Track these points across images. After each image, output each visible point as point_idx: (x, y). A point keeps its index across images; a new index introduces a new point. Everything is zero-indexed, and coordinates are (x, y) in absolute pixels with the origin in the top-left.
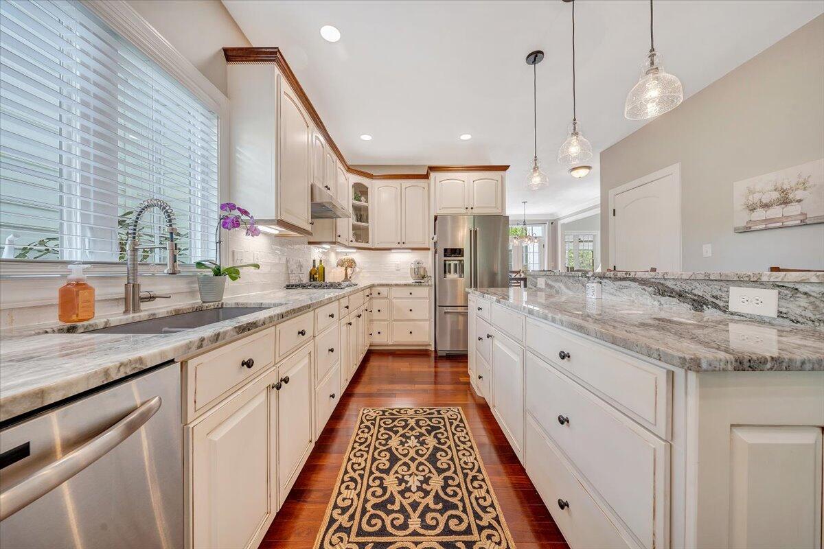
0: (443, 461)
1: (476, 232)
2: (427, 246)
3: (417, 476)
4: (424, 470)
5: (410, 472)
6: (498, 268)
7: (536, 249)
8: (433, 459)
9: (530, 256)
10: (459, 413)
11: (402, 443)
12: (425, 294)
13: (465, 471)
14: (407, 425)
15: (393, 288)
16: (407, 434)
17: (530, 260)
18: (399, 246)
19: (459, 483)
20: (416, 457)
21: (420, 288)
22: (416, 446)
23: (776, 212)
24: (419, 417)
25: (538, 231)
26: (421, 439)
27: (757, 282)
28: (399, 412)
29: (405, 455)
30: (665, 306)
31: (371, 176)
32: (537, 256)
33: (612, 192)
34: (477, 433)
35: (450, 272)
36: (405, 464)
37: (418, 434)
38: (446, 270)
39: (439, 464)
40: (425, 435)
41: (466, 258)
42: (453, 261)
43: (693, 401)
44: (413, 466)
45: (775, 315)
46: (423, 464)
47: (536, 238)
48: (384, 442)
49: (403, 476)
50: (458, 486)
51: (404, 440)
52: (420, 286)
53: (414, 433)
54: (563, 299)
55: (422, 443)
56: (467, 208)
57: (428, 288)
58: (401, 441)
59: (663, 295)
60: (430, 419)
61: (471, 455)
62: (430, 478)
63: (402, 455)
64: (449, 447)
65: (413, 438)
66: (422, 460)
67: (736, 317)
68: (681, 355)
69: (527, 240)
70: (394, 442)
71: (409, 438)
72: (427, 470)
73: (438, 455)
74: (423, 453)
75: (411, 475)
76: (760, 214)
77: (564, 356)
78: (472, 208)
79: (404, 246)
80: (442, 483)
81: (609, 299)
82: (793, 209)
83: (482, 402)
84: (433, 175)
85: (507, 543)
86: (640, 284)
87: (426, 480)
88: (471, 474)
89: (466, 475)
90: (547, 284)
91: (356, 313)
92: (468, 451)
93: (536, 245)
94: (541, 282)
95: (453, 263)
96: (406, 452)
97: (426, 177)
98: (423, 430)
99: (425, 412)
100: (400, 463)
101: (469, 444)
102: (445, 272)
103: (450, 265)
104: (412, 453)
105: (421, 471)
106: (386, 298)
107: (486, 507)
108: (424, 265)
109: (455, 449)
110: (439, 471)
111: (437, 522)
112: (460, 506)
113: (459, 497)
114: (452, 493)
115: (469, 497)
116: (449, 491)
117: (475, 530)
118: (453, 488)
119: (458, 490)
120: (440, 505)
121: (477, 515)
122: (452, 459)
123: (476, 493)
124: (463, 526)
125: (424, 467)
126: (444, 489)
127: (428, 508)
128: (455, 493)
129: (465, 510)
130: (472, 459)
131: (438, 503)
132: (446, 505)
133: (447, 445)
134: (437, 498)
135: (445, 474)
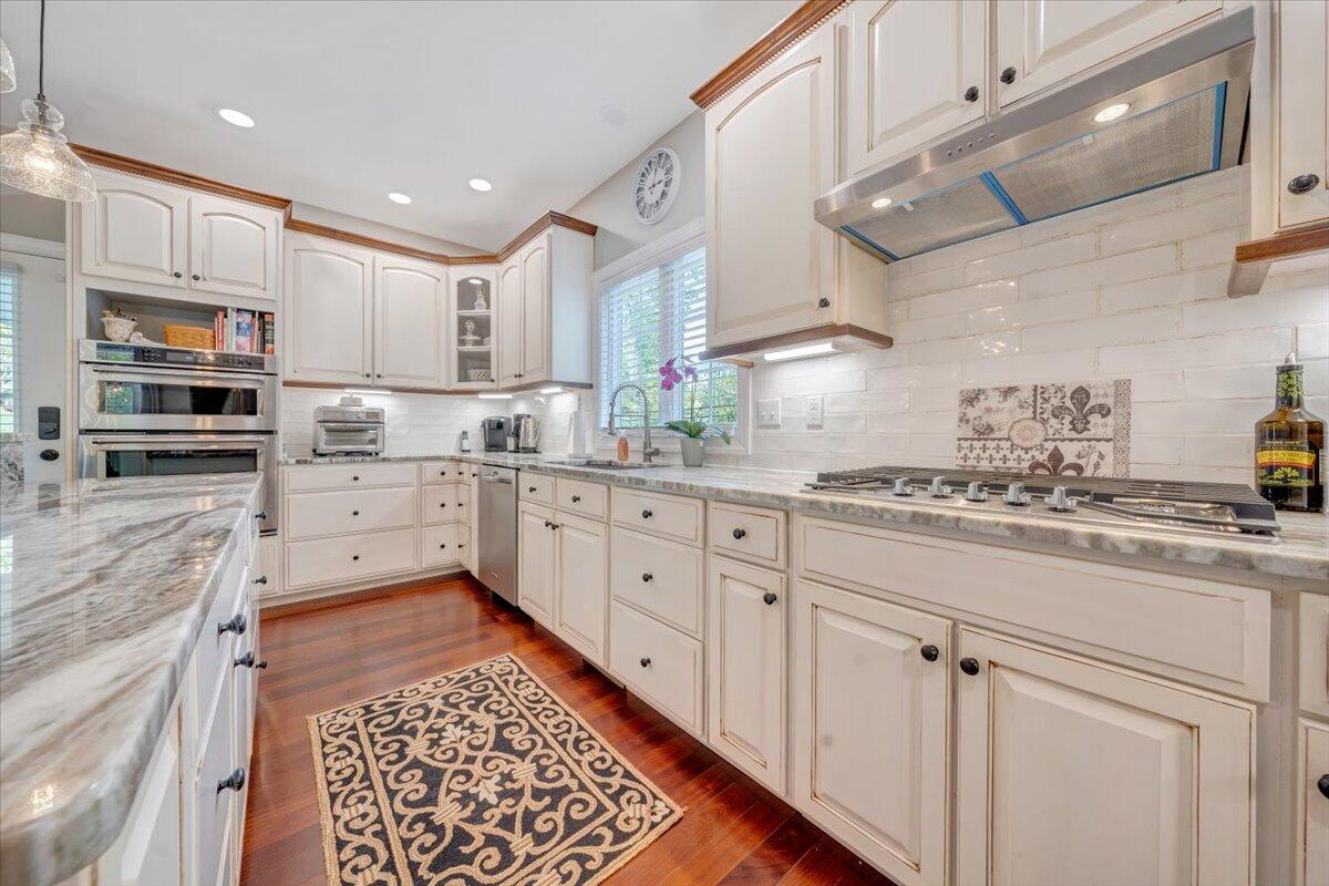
0: (414, 786)
3: (452, 742)
4: (444, 753)
5: (466, 740)
8: (433, 777)
11: (507, 777)
13: (366, 784)
14: (528, 826)
16: (511, 801)
19: (378, 761)
20: (466, 767)
22: (477, 785)
26: (472, 806)
29: (487, 760)
36: (480, 748)
37: (487, 815)
39: (419, 773)
44: (464, 751)
46: (449, 761)
48: (544, 762)
49: (473, 732)
51: (509, 785)
53: (497, 813)
55: (465, 798)
58: (514, 781)
62: (430, 748)
63: (492, 758)
65: (493, 800)
66: (452, 767)
70: (524, 772)
71: (501, 796)
72: (438, 755)
73: (423, 788)
74: (456, 779)
75: (462, 738)
80: (407, 750)
85: (320, 731)
87: (434, 743)
88: (355, 784)
96: (490, 766)
100: (490, 744)
105: (447, 750)
109: (386, 822)
110: (416, 763)
111: (408, 713)
112: (378, 737)
113: (379, 745)
114: (390, 745)
115: (363, 752)
116: (396, 746)
117: (360, 725)
118: (388, 751)
119: (380, 752)
120: (407, 727)
121: (355, 738)
122: (392, 794)
123: (350, 761)
124: (375, 722)
125: (445, 757)
126: (404, 744)
127: (424, 718)
128: (385, 747)
129: (371, 736)
130: (346, 815)
131: (410, 728)
132: (399, 730)
133: (407, 821)
134: (413, 732)
135: (404, 763)
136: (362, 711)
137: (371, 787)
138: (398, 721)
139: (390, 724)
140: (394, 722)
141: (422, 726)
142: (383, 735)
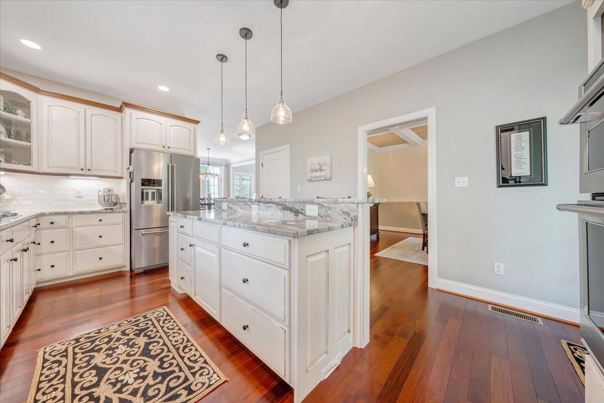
0: (155, 349)
1: (173, 167)
2: (119, 175)
3: (132, 371)
4: (138, 364)
6: (190, 195)
7: (216, 183)
8: (146, 352)
9: (212, 188)
10: (165, 311)
11: (109, 355)
12: (119, 220)
13: (176, 347)
14: (111, 339)
15: (75, 216)
16: (113, 346)
17: (212, 191)
18: (81, 172)
19: (174, 356)
20: (128, 358)
21: (112, 215)
23: (318, 174)
24: (123, 328)
25: (217, 170)
26: (130, 343)
27: (313, 203)
28: (99, 332)
29: (115, 363)
30: (286, 215)
31: (36, 90)
32: (216, 188)
33: (261, 153)
34: (182, 319)
35: (147, 199)
36: (117, 369)
37: (126, 341)
38: (144, 196)
39: (152, 353)
40: (134, 339)
41: (163, 188)
42: (150, 190)
43: (296, 250)
44: (126, 366)
45: (317, 215)
46: (137, 360)
47: (216, 175)
49: (117, 378)
50: (173, 358)
51: (110, 352)
52: (113, 212)
53: (121, 342)
54: (239, 215)
55: (132, 346)
56: (164, 147)
57: (123, 214)
58: (107, 354)
59: (285, 210)
60: (137, 325)
61: (180, 334)
62: (145, 366)
63: (112, 364)
64: (160, 337)
65: (120, 346)
66: (136, 357)
67: (308, 217)
68: (293, 232)
69: (210, 176)
70: (99, 359)
71: (117, 348)
72: (142, 362)
73: (151, 347)
74: (135, 352)
75: (125, 374)
76: (314, 174)
77: (245, 245)
78: (169, 148)
79: (88, 173)
80: (159, 363)
81: (262, 213)
82: (323, 173)
83: (184, 296)
84: (127, 110)
85: (214, 370)
86: (276, 205)
87: (143, 369)
88: (181, 347)
89: (177, 349)
90: (228, 207)
91: (20, 246)
92: (177, 333)
93: (216, 180)
94: (225, 206)
95: (150, 192)
96: (115, 360)
97: (120, 110)
98: (131, 336)
99: (129, 322)
100: (110, 371)
101: (177, 328)
102: (142, 199)
103: (147, 193)
104: (122, 358)
105: (135, 366)
106: (65, 227)
107: (196, 360)
108: (115, 193)
109: (166, 336)
110: (154, 357)
111: (159, 390)
112: (177, 369)
113: (175, 365)
114: (168, 365)
115: (183, 360)
116: (165, 365)
117: (190, 377)
118: (169, 362)
119: (173, 361)
120: (160, 378)
121: (190, 368)
122: (164, 344)
123: (188, 355)
124: (181, 380)
125: (138, 362)
126: (161, 367)
127: (148, 387)
128: (171, 364)
129: (181, 370)
130: (181, 336)
131: (157, 378)
132: (165, 375)
133: (158, 337)
134: (156, 375)
135: (160, 357)
136: (193, 388)
137: (174, 346)
138: (166, 382)
139: (171, 379)
140: (169, 382)
141: (150, 381)
142: (174, 372)
